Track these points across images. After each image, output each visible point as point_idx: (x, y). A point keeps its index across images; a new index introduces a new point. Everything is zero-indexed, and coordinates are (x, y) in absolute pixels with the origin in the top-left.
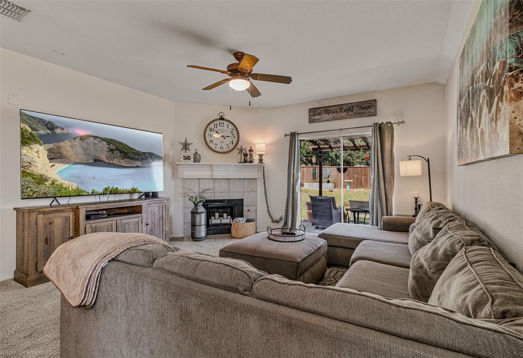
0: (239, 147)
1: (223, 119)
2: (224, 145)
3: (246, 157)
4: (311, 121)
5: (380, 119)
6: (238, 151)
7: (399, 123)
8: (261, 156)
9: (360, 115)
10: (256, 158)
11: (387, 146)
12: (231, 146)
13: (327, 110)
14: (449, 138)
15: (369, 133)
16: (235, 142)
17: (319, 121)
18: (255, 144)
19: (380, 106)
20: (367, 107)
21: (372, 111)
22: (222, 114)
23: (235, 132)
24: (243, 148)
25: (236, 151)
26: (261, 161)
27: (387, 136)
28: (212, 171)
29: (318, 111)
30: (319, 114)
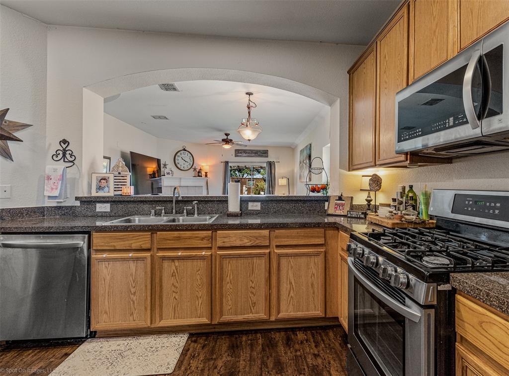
0: (193, 167)
1: (186, 150)
2: (185, 166)
3: (199, 174)
4: (236, 156)
5: (270, 159)
6: (193, 170)
7: (277, 162)
8: (206, 173)
9: (261, 156)
10: (203, 173)
11: (273, 172)
12: (189, 167)
13: (245, 151)
14: (296, 171)
15: (265, 165)
16: (191, 164)
17: (240, 156)
18: (203, 166)
19: (270, 153)
20: (264, 153)
21: (266, 155)
22: (184, 147)
23: (191, 158)
24: (196, 168)
25: (192, 170)
26: (206, 176)
27: (273, 167)
28: (181, 181)
29: (240, 151)
30: (241, 153)
